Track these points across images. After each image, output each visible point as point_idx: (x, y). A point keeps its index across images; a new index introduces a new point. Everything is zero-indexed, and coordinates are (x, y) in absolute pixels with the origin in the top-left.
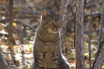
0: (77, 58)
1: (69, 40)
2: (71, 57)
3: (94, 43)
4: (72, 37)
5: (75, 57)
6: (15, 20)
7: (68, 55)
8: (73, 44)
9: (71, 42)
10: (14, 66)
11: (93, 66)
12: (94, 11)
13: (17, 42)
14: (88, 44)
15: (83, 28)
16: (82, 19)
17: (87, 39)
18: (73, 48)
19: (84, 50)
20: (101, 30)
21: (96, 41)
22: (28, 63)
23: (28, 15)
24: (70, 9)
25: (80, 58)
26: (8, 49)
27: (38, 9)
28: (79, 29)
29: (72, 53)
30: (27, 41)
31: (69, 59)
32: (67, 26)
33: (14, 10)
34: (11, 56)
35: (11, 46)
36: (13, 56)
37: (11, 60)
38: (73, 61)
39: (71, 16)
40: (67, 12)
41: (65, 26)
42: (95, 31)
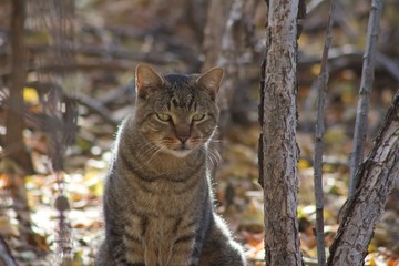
0: (271, 224)
1: (238, 155)
2: (247, 222)
3: (336, 167)
4: (252, 146)
5: (261, 220)
6: (32, 78)
7: (238, 216)
8: (256, 172)
9: (249, 164)
10: (26, 255)
11: (331, 258)
12: (336, 46)
13: (41, 163)
14: (311, 172)
15: (293, 110)
16: (291, 75)
17: (307, 151)
18: (254, 188)
19: (299, 196)
20: (364, 116)
21: (344, 160)
22: (83, 243)
23: (81, 60)
24: (243, 37)
25: (282, 224)
26: (6, 192)
27: (123, 38)
28: (276, 113)
29: (250, 206)
30: (79, 160)
31: (240, 229)
32: (233, 103)
33: (29, 42)
34: (18, 218)
35: (17, 180)
36: (24, 216)
37: (17, 233)
38: (257, 236)
39: (247, 65)
40: (233, 48)
41: (225, 100)
42: (339, 122)
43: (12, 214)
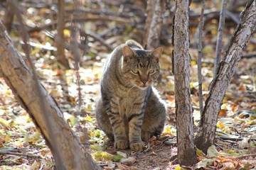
0: (178, 91)
1: (164, 59)
2: (168, 90)
3: (208, 64)
4: (170, 55)
5: (173, 89)
6: (68, 25)
7: (163, 87)
8: (171, 67)
9: (168, 63)
10: (66, 106)
11: (206, 106)
12: (209, 8)
13: (72, 65)
14: (196, 66)
15: (187, 39)
16: (186, 22)
17: (195, 57)
18: (171, 75)
19: (191, 78)
20: (220, 41)
21: (212, 61)
22: (92, 101)
23: (90, 16)
24: (165, 5)
25: (183, 91)
26: (56, 77)
27: (110, 6)
28: (180, 40)
29: (169, 83)
30: (90, 62)
31: (164, 94)
32: (161, 35)
33: (67, 8)
34: (62, 89)
35: (62, 72)
36: (65, 88)
37: (62, 96)
38: (172, 96)
39: (167, 17)
40: (160, 10)
41: (157, 34)
42: (210, 43)
43: (59, 87)
